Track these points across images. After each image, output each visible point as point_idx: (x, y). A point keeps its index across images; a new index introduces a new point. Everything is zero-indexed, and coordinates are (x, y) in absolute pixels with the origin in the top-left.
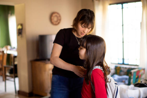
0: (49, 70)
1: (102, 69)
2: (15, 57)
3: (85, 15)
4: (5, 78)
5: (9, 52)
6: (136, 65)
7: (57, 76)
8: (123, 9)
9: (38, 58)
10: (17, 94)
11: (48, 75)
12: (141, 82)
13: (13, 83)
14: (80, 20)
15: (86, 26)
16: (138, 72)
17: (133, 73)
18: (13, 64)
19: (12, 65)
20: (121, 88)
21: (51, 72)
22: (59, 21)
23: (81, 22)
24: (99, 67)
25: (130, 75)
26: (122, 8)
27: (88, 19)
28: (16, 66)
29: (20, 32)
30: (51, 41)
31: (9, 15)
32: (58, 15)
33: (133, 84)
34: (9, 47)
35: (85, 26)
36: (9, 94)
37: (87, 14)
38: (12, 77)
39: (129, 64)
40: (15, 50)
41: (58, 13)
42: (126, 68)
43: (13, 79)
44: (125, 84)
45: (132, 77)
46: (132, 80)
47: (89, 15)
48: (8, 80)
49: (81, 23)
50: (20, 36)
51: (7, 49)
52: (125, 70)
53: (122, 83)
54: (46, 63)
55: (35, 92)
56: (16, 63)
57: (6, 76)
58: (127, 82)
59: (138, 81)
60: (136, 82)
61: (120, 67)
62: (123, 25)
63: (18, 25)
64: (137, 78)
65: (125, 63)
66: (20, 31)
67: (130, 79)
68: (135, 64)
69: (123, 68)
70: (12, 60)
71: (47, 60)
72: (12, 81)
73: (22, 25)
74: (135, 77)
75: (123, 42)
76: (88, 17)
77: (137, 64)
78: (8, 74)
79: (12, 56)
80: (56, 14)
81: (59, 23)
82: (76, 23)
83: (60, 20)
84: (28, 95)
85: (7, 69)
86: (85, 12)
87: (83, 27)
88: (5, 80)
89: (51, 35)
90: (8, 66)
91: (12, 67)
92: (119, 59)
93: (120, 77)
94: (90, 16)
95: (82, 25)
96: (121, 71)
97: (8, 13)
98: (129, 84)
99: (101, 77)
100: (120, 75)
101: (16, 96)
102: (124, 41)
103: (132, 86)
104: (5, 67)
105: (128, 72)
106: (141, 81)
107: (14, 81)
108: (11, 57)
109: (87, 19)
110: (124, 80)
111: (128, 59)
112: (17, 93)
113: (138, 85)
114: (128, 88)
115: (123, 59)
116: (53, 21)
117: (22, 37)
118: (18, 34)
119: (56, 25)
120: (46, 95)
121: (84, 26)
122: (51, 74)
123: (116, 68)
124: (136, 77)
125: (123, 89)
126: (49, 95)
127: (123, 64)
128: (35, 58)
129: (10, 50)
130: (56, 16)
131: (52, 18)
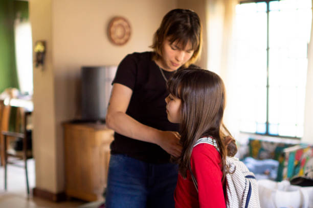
0: (104, 143)
1: (215, 145)
2: (28, 114)
3: (179, 23)
4: (6, 159)
5: (15, 103)
6: (295, 138)
7: (121, 158)
8: (270, 13)
9: (79, 117)
10: (31, 196)
11: (100, 155)
12: (306, 175)
13: (23, 171)
14: (169, 34)
15: (180, 47)
16: (300, 152)
17: (287, 155)
18: (22, 129)
19: (20, 132)
20: (260, 187)
21: (108, 149)
22: (126, 37)
23: (169, 38)
24: (209, 141)
25: (280, 158)
26: (268, 11)
27: (184, 32)
28: (29, 134)
29: (40, 59)
30: (109, 80)
31: (17, 21)
32: (125, 24)
33: (287, 180)
34: (15, 92)
35: (178, 46)
36: (13, 195)
37: (183, 21)
38: (21, 158)
39: (281, 134)
40: (28, 98)
41: (125, 20)
42: (272, 143)
43: (22, 163)
44: (271, 179)
45: (286, 163)
46: (285, 171)
47: (187, 22)
48: (11, 163)
49: (170, 41)
50: (40, 67)
51: (11, 97)
52: (271, 149)
53: (264, 177)
54: (97, 130)
55: (71, 192)
56: (30, 127)
57: (7, 155)
58: (274, 175)
59: (298, 172)
60: (294, 173)
61: (260, 142)
62: (268, 49)
63: (35, 44)
64: (297, 166)
65: (271, 132)
66: (40, 57)
67: (281, 167)
68: (293, 136)
69: (266, 142)
70: (22, 121)
71: (98, 123)
72: (19, 166)
73: (44, 44)
74: (293, 163)
75: (268, 86)
76: (186, 27)
77: (298, 136)
78: (11, 151)
79: (22, 112)
80: (120, 22)
81: (126, 41)
82: (159, 41)
83: (129, 34)
84: (54, 198)
85: (9, 140)
86: (178, 15)
87: (175, 48)
88: (5, 163)
89: (109, 67)
90: (12, 133)
91: (22, 136)
92: (257, 123)
93: (260, 163)
94: (189, 24)
95: (171, 44)
96: (262, 149)
97: (15, 17)
98: (279, 179)
99: (211, 162)
100: (259, 158)
101: (28, 199)
102: (270, 84)
103: (285, 183)
104: (6, 137)
105: (278, 152)
106: (306, 171)
107: (26, 167)
108: (20, 114)
109: (182, 30)
110: (267, 171)
111: (278, 124)
112: (30, 194)
113: (299, 182)
114: (277, 188)
115: (267, 124)
116: (113, 36)
117: (43, 70)
118: (35, 63)
119: (120, 44)
120: (95, 199)
121: (176, 46)
122: (106, 153)
123: (251, 143)
124: (295, 163)
125: (264, 188)
126: (101, 200)
127: (267, 134)
128: (73, 117)
129: (18, 98)
130: (121, 25)
131: (113, 29)
